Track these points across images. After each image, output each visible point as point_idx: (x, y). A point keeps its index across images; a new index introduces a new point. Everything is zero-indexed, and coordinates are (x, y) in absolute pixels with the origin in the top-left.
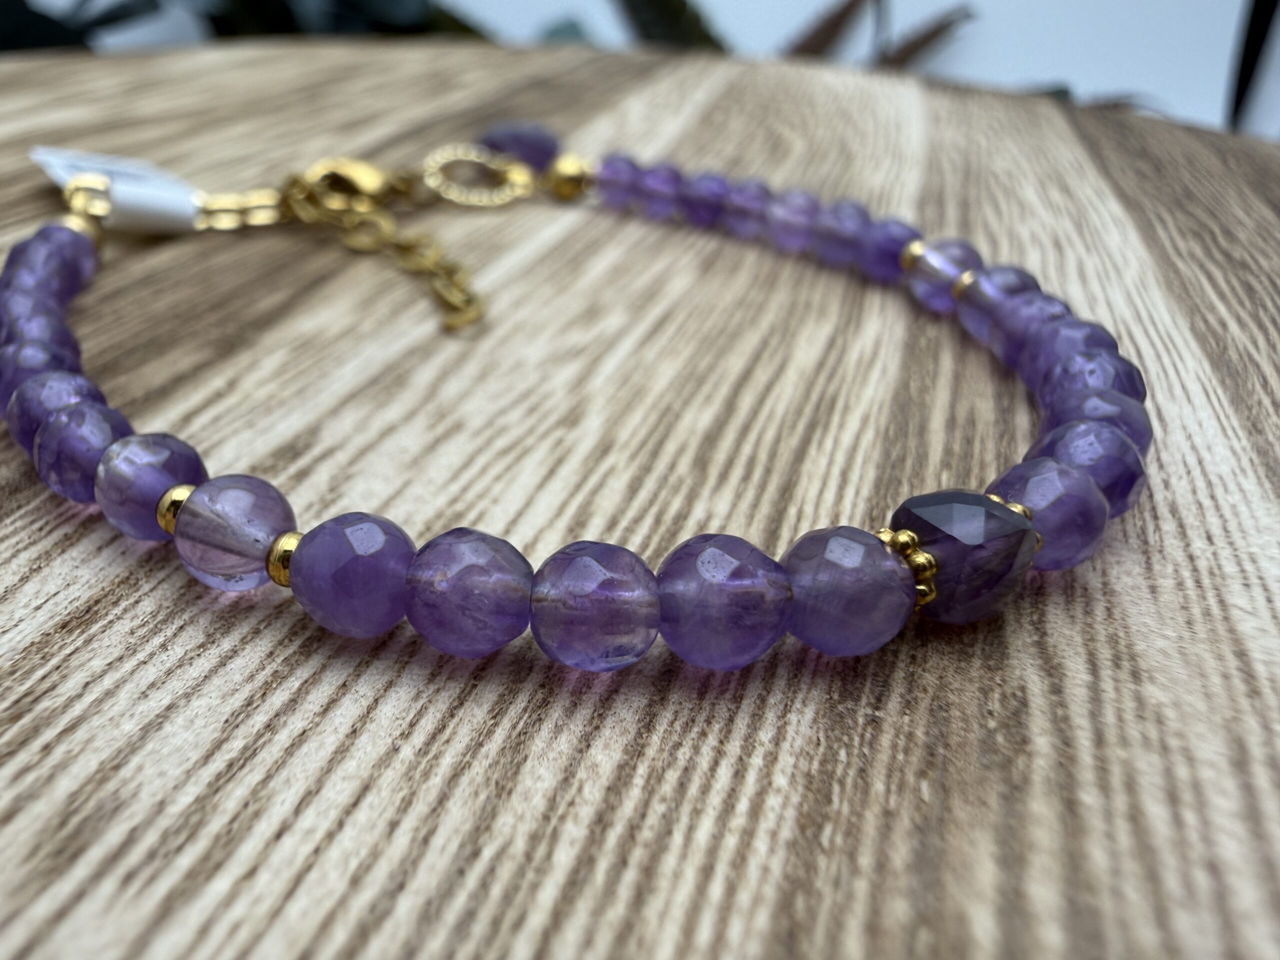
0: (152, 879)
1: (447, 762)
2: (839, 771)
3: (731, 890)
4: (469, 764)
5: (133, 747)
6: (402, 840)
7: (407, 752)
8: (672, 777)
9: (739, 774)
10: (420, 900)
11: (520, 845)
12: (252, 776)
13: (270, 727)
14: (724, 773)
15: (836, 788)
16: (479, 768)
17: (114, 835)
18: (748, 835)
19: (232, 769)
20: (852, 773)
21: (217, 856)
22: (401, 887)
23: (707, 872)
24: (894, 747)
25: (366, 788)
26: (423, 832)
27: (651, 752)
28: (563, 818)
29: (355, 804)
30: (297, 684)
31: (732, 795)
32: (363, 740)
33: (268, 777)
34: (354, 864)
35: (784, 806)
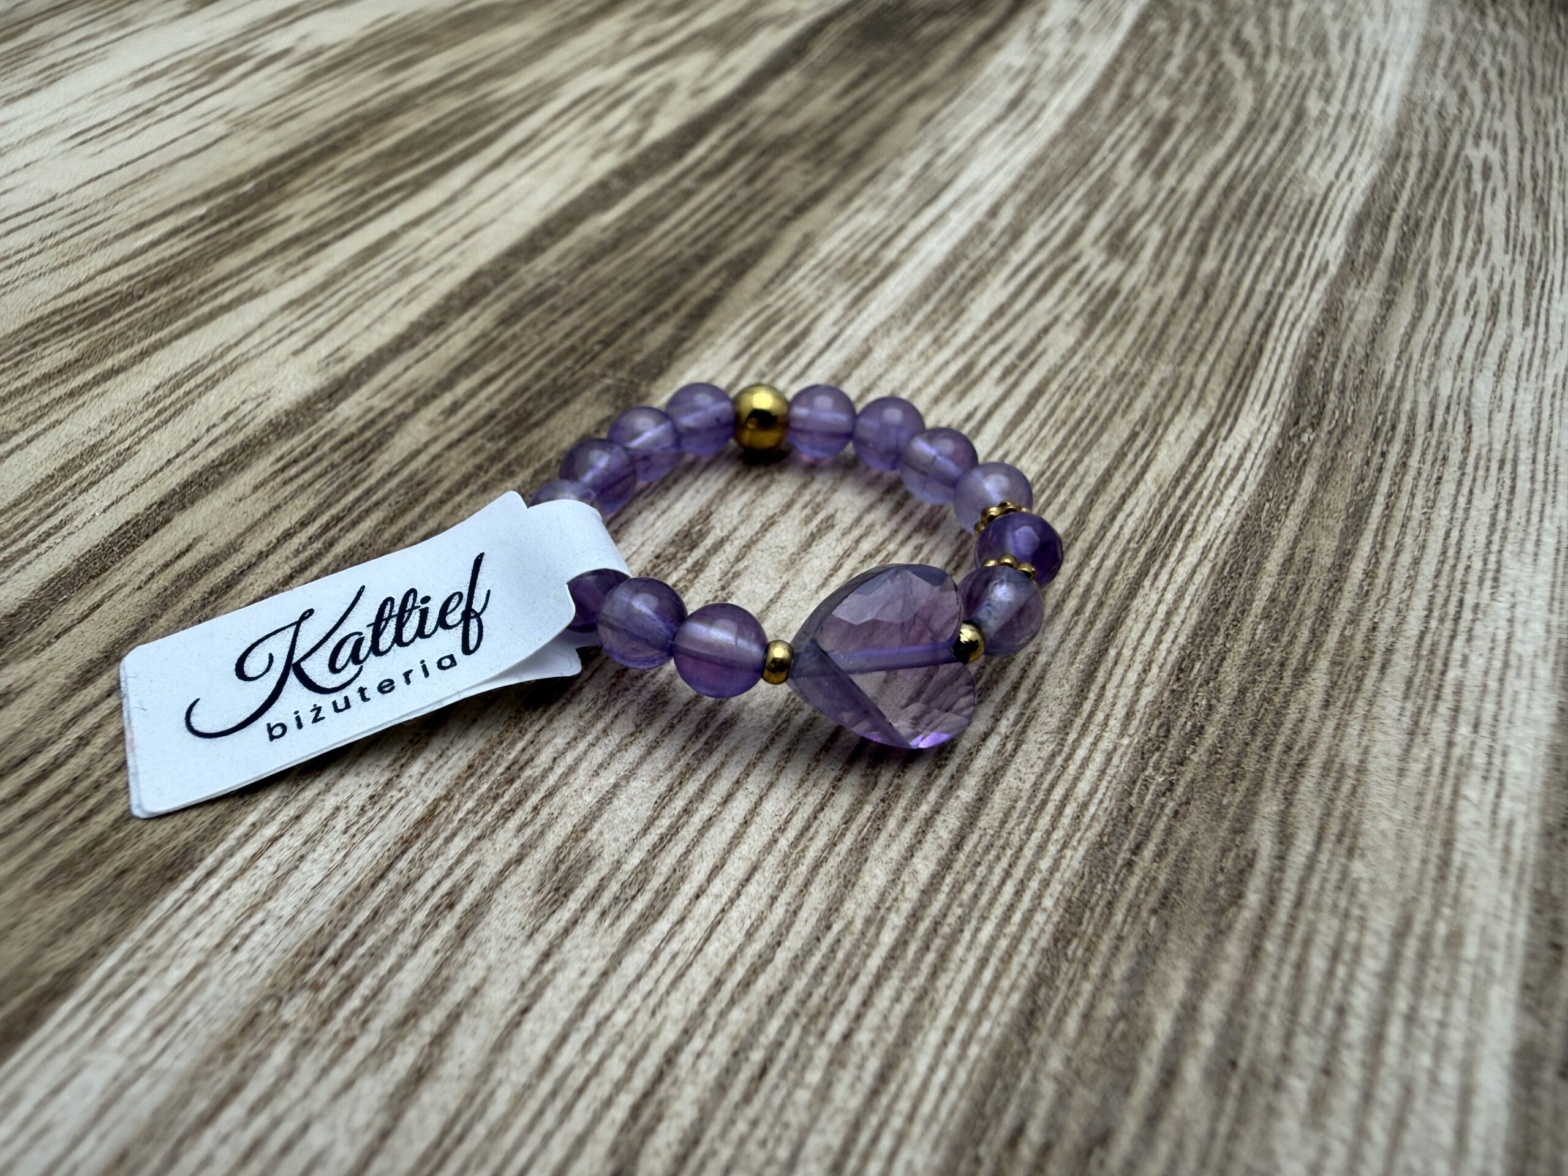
0: (618, 918)
1: (811, 855)
2: (1093, 901)
3: (997, 977)
4: (826, 859)
5: (593, 816)
6: (779, 912)
7: (783, 843)
8: (970, 888)
9: (1018, 894)
10: (791, 955)
11: (858, 925)
12: (677, 849)
13: (687, 811)
14: (1009, 890)
15: (1087, 914)
16: (833, 861)
17: (590, 882)
18: (1017, 940)
19: (664, 840)
20: (1102, 903)
21: (659, 905)
22: (779, 944)
23: (983, 962)
24: (1139, 889)
25: (754, 869)
26: (793, 908)
27: (957, 866)
28: (889, 909)
29: (748, 880)
30: (704, 777)
31: (1011, 908)
32: (752, 829)
33: (688, 852)
34: (748, 923)
35: (1046, 922)
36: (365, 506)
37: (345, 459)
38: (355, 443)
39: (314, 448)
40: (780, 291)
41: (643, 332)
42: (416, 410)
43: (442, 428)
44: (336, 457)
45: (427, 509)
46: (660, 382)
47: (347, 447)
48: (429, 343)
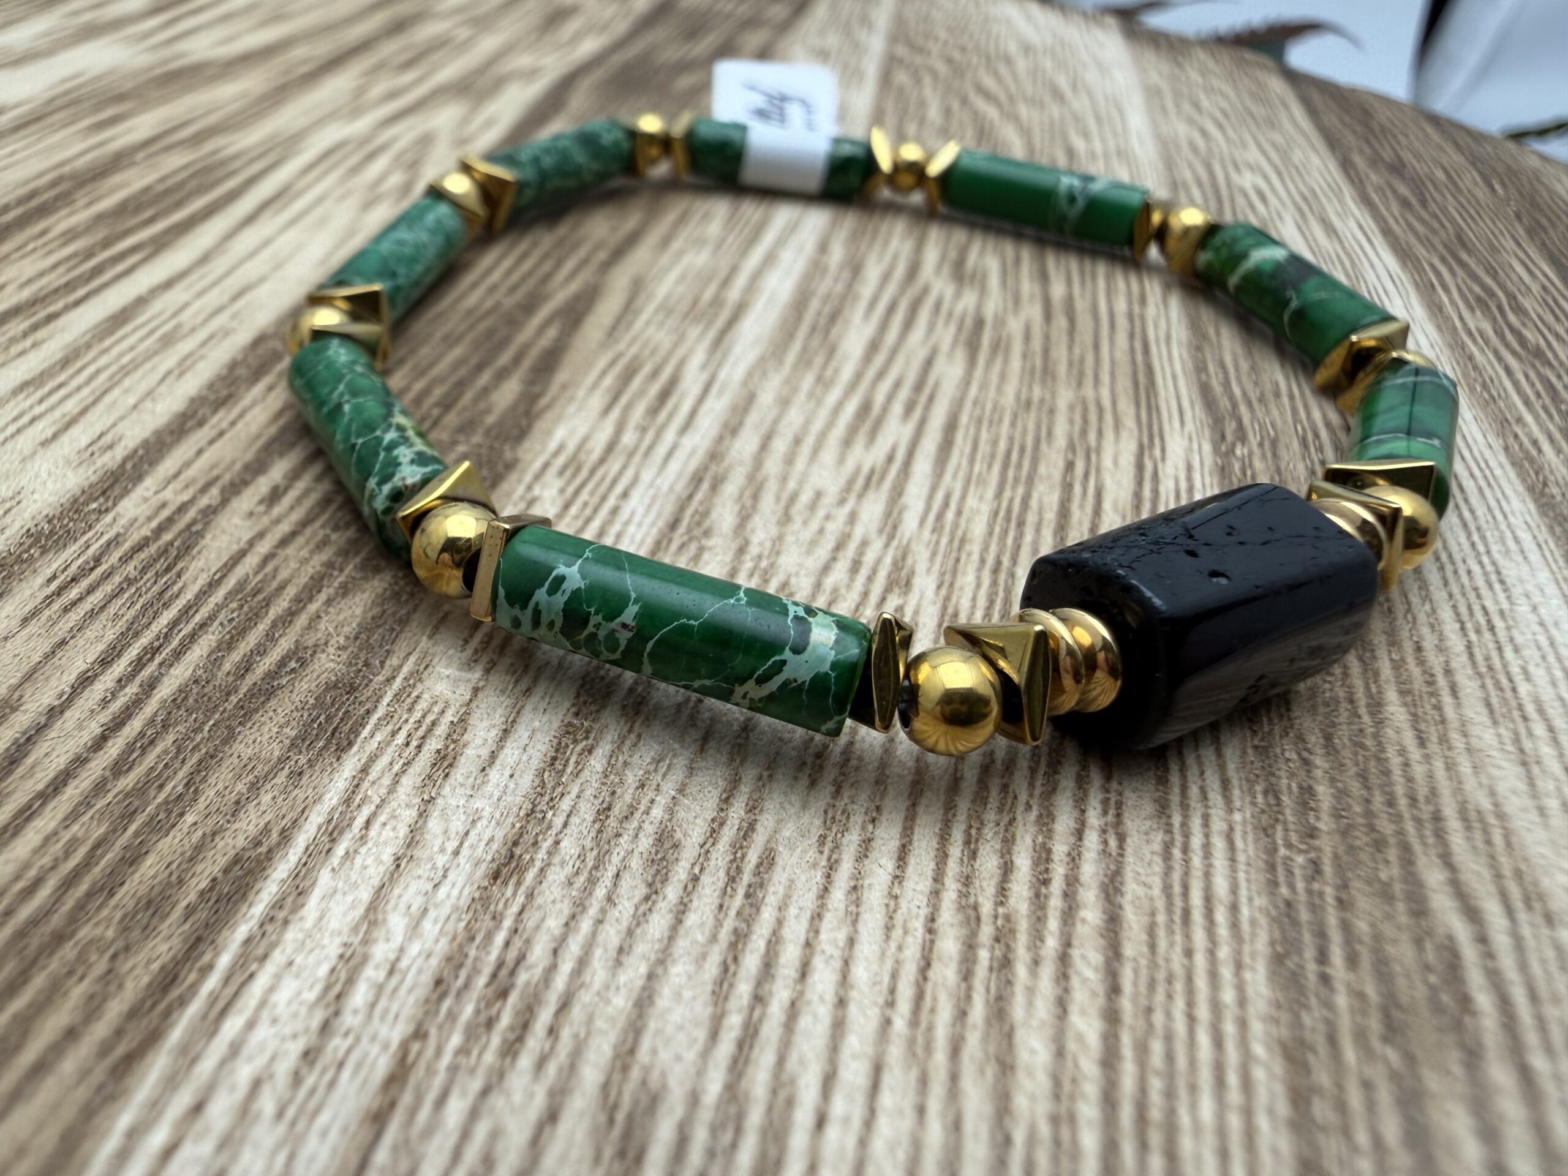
1: (942, 1036)
4: (963, 1036)
5: (635, 1027)
6: (935, 1126)
7: (900, 1025)
8: (1157, 1043)
9: (1218, 1043)
11: (1045, 1132)
12: (766, 1057)
13: (758, 999)
16: (973, 1039)
17: (665, 1131)
19: (744, 1049)
21: (773, 1152)
25: (878, 1069)
29: (876, 1086)
30: (762, 945)
32: (853, 1010)
33: (781, 1060)
36: (188, 629)
37: (144, 571)
38: (153, 549)
39: (98, 560)
40: (628, 338)
41: (486, 391)
42: (225, 501)
43: (266, 520)
44: (130, 569)
45: (274, 625)
46: (526, 444)
47: (143, 555)
48: (220, 419)
